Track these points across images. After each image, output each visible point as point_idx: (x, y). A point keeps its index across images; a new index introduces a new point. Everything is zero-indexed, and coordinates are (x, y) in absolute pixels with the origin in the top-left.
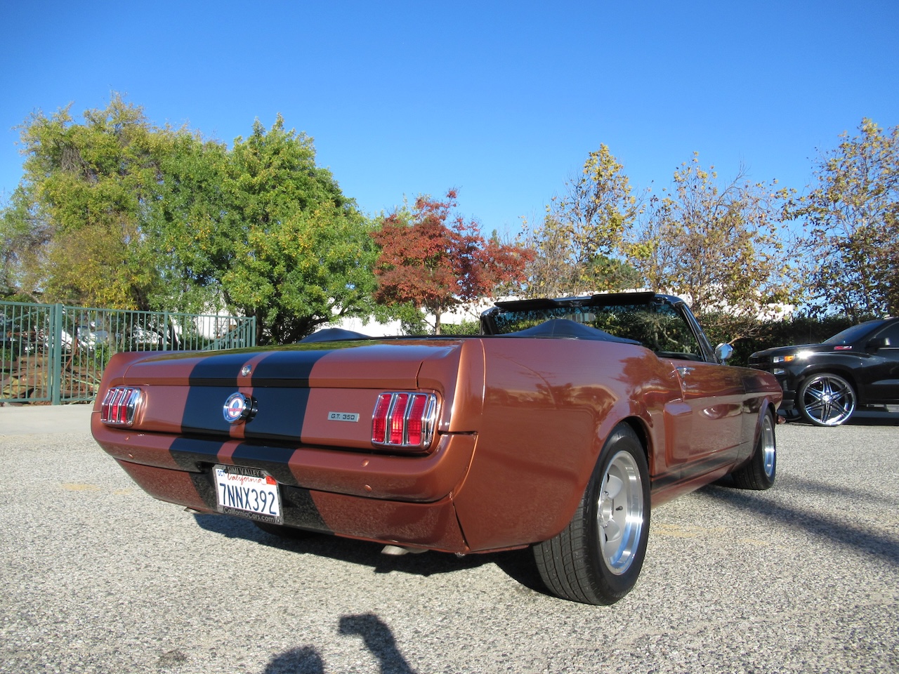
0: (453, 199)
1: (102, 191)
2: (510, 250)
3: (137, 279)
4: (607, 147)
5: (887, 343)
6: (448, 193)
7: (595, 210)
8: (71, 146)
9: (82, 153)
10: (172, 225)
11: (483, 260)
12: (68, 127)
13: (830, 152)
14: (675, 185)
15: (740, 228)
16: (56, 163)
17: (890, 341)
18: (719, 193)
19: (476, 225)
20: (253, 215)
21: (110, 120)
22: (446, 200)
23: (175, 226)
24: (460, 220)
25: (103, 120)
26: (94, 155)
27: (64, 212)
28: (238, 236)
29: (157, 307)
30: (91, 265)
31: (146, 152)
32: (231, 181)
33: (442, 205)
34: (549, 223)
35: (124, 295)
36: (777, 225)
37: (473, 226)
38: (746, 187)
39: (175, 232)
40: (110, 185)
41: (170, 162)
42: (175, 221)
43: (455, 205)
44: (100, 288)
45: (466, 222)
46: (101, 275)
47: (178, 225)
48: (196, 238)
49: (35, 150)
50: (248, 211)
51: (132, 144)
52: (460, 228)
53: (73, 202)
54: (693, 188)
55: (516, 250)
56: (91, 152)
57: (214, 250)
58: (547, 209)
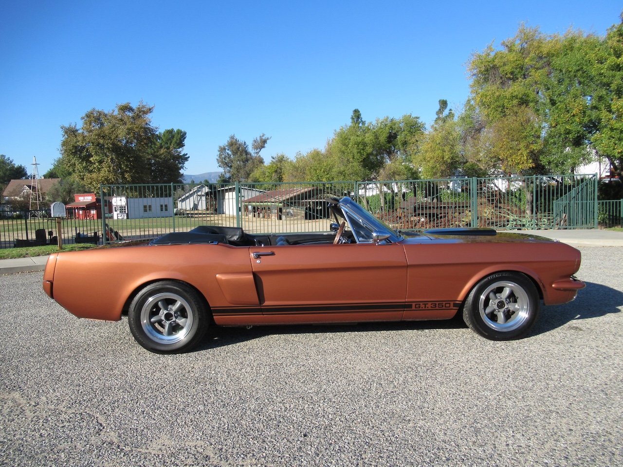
1: (512, 93)
3: (534, 147)
8: (494, 67)
9: (501, 69)
10: (555, 108)
12: (492, 55)
16: (486, 80)
20: (618, 88)
21: (518, 42)
23: (557, 108)
25: (513, 44)
26: (508, 68)
27: (491, 111)
28: (603, 107)
29: (546, 164)
30: (505, 143)
31: (541, 58)
32: (599, 65)
35: (525, 158)
39: (557, 113)
40: (516, 88)
41: (557, 61)
42: (557, 105)
44: (510, 156)
46: (511, 148)
47: (559, 107)
48: (572, 114)
49: (474, 75)
50: (613, 86)
51: (532, 55)
53: (496, 104)
56: (506, 68)
57: (586, 120)
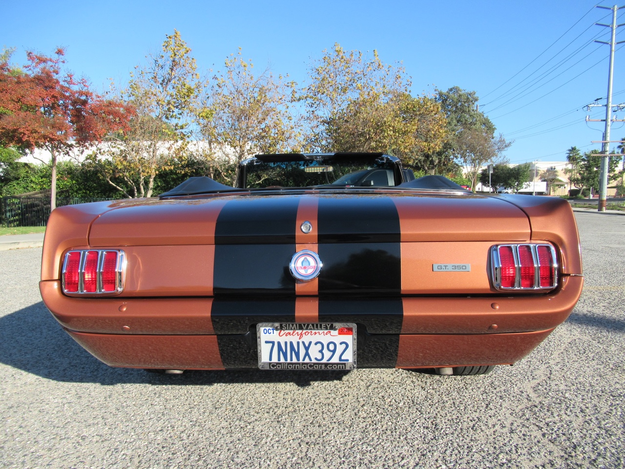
0: (61, 56)
2: (116, 105)
4: (179, 33)
5: (372, 184)
6: (56, 50)
7: (169, 80)
11: (94, 112)
13: (317, 61)
14: (227, 70)
15: (269, 105)
17: (374, 183)
18: (255, 80)
19: (86, 82)
22: (55, 57)
24: (70, 76)
33: (51, 60)
34: (134, 87)
36: (289, 104)
37: (83, 82)
38: (271, 77)
43: (63, 62)
45: (76, 78)
52: (70, 82)
54: (238, 73)
55: (120, 105)
58: (131, 75)
